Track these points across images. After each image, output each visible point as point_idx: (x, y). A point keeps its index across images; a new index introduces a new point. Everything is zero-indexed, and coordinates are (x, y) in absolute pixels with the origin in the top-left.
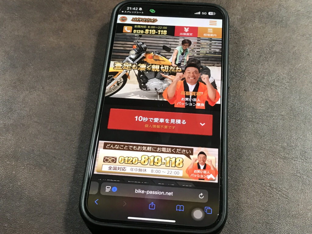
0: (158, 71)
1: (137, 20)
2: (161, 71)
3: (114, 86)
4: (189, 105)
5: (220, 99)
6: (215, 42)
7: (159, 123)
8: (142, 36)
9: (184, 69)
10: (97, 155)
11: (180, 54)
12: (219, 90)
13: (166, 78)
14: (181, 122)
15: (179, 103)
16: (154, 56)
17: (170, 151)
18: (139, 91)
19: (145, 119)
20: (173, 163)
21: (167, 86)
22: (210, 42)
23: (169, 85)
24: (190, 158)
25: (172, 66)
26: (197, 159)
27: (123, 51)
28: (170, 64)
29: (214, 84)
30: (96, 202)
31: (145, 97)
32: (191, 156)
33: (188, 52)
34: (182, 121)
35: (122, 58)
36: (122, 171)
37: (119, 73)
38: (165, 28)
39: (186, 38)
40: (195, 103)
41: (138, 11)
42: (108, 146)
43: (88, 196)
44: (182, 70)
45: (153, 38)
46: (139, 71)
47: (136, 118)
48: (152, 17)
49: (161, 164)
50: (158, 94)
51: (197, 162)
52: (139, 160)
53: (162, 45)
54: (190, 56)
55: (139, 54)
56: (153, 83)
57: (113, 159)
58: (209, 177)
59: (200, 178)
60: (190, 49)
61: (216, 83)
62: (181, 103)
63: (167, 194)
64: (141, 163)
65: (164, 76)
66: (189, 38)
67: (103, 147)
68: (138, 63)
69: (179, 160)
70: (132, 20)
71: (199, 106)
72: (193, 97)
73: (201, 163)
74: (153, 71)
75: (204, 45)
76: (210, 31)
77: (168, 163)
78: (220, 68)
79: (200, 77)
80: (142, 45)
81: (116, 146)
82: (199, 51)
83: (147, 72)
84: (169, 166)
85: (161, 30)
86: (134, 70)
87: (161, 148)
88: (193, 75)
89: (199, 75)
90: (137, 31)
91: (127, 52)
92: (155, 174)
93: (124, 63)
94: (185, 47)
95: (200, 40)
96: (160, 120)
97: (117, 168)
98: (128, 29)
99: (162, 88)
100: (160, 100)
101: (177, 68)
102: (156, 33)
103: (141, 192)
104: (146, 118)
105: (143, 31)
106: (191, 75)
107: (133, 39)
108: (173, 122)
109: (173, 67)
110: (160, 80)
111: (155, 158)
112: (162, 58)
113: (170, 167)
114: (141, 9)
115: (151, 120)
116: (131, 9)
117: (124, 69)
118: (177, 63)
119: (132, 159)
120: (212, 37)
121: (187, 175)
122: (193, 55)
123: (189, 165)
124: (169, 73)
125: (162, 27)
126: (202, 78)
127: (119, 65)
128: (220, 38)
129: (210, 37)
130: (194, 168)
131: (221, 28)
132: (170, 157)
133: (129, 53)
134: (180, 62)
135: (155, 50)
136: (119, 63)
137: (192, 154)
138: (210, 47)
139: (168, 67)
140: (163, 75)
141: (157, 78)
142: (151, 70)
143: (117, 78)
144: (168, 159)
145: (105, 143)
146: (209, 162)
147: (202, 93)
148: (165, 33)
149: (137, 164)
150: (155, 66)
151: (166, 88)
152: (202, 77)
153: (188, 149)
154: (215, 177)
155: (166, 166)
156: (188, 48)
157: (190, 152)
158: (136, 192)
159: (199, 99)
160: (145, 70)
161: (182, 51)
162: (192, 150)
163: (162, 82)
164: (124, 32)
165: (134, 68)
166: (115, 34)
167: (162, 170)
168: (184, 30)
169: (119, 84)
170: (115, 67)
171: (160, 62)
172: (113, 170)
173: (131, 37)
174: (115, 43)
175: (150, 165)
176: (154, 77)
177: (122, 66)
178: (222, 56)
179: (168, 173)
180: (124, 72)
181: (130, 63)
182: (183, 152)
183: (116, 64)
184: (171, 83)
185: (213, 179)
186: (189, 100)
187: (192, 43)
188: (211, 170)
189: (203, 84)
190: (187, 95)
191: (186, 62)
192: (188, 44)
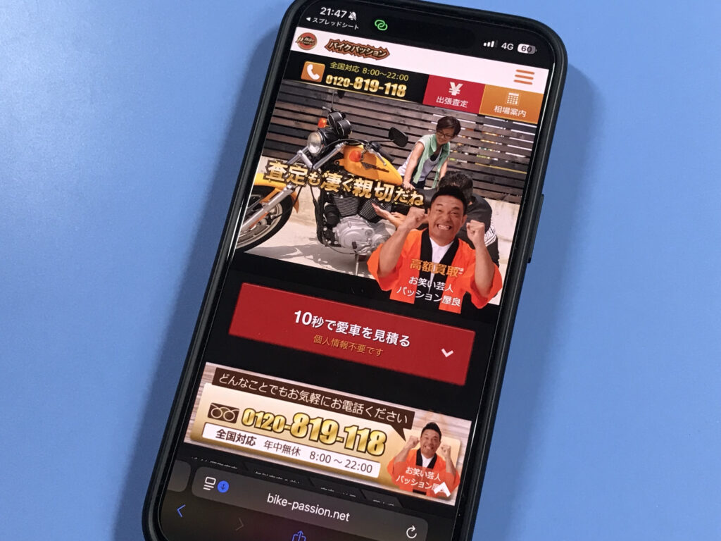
0: (368, 196)
1: (341, 46)
2: (375, 197)
3: (259, 225)
4: (424, 297)
6: (518, 133)
7: (347, 337)
8: (345, 95)
9: (429, 199)
10: (197, 397)
11: (426, 156)
12: (503, 269)
13: (382, 218)
14: (398, 340)
15: (402, 290)
16: (365, 155)
17: (360, 411)
18: (313, 246)
19: (317, 322)
20: (363, 443)
21: (383, 241)
22: (507, 133)
24: (404, 437)
25: (402, 186)
26: (419, 439)
27: (294, 130)
28: (399, 181)
29: (493, 250)
30: (180, 510)
31: (326, 262)
32: (405, 430)
33: (447, 152)
34: (400, 338)
35: (286, 152)
36: (245, 446)
37: (276, 190)
38: (404, 77)
39: (451, 113)
40: (441, 293)
41: (346, 19)
42: (224, 377)
43: (164, 495)
45: (369, 104)
46: (323, 191)
47: (296, 315)
48: (376, 44)
49: (336, 441)
50: (358, 259)
52: (287, 423)
53: (389, 126)
55: (329, 144)
56: (351, 229)
57: (230, 411)
58: (436, 490)
59: (415, 489)
60: (454, 145)
61: (499, 249)
62: (406, 291)
63: (337, 515)
64: (290, 430)
65: (379, 212)
67: (212, 379)
68: (324, 168)
69: (378, 437)
70: (328, 47)
71: (447, 303)
72: (439, 278)
73: (426, 451)
74: (356, 195)
75: (491, 138)
76: (514, 99)
77: (351, 440)
78: (518, 206)
79: (465, 224)
80: (339, 119)
81: (242, 380)
82: (475, 155)
84: (353, 449)
85: (393, 82)
86: (311, 186)
87: (343, 401)
88: (450, 217)
89: (463, 221)
90: (336, 78)
91: (303, 136)
92: (319, 463)
93: (292, 165)
94: (443, 137)
95: (482, 124)
96: (351, 328)
97: (237, 436)
98: (314, 71)
100: (359, 275)
101: (415, 195)
102: (379, 90)
103: (281, 501)
104: (319, 317)
105: (349, 80)
106: (445, 217)
107: (320, 100)
108: (380, 338)
109: (404, 190)
110: (369, 221)
111: (324, 424)
112: (383, 162)
113: (355, 452)
114: (353, 16)
115: (331, 326)
116: (331, 12)
117: (288, 181)
118: (416, 180)
119: (272, 417)
120: (514, 116)
121: (389, 477)
122: (459, 163)
123: (398, 453)
124: (393, 205)
125: (397, 76)
126: (468, 230)
127: (277, 170)
128: (534, 121)
129: (509, 115)
130: (407, 460)
131: (539, 95)
132: (358, 427)
133: (307, 139)
134: (423, 179)
135: (368, 139)
136: (279, 163)
137: (409, 427)
138: (505, 144)
139: (393, 187)
140: (377, 208)
141: (361, 216)
142: (351, 192)
143: (269, 204)
144: (352, 431)
145: (218, 369)
146: (445, 451)
147: (462, 270)
148: (401, 93)
149: (283, 431)
150: (363, 181)
151: (378, 244)
152: (469, 227)
153: (403, 413)
154: (451, 490)
155: (345, 448)
156: (449, 143)
157: (406, 421)
158: (268, 501)
159: (450, 286)
160: (337, 191)
161: (434, 150)
162: (411, 415)
163: (371, 229)
164: (303, 77)
165: (313, 181)
166: (284, 81)
167: (334, 456)
168: (448, 90)
169: (272, 220)
170: (269, 173)
171: (377, 173)
172: (227, 439)
173: (319, 94)
174: (277, 108)
175: (311, 438)
176: (354, 212)
177: (286, 174)
178: (528, 175)
179: (346, 466)
180: (288, 188)
181: (305, 166)
182: (389, 418)
183: (272, 166)
184: (391, 235)
185: (445, 494)
186: (426, 285)
187: (462, 128)
188: (445, 472)
189: (468, 245)
190: (426, 271)
191: (438, 181)
192: (450, 132)
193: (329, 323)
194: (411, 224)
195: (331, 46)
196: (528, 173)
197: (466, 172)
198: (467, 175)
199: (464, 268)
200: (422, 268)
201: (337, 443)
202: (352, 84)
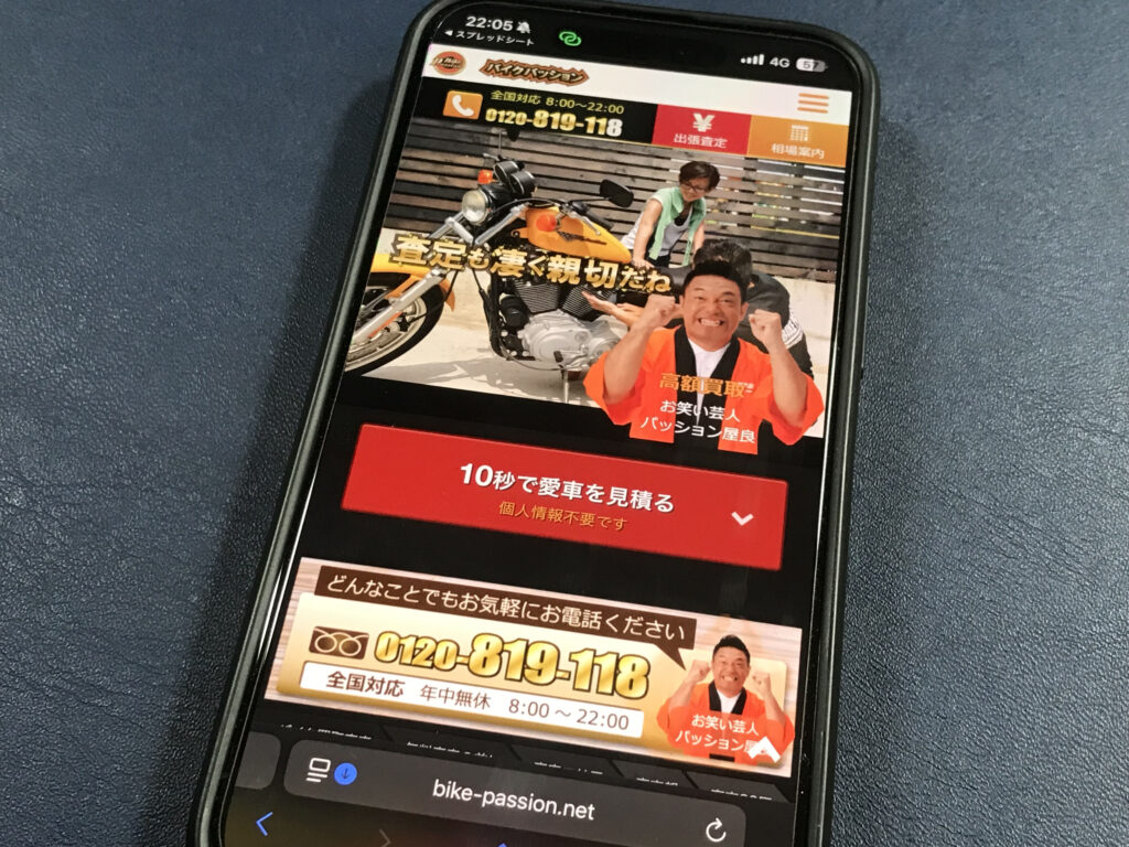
0: (575, 282)
1: (506, 69)
2: (586, 282)
3: (386, 332)
4: (690, 431)
5: (821, 418)
6: (816, 182)
7: (560, 502)
8: (520, 135)
9: (679, 281)
10: (288, 617)
11: (667, 219)
12: (821, 380)
13: (602, 313)
14: (652, 502)
15: (650, 421)
16: (563, 222)
17: (595, 624)
18: (487, 361)
19: (504, 480)
20: (607, 678)
21: (608, 349)
22: (798, 181)
23: (615, 342)
24: (679, 660)
25: (631, 265)
26: (710, 665)
27: (438, 188)
29: (800, 355)
30: (262, 823)
31: (511, 385)
32: (683, 652)
33: (701, 212)
34: (655, 499)
36: (384, 697)
37: (413, 278)
38: (616, 109)
39: (699, 155)
40: (718, 424)
41: (515, 33)
42: (336, 581)
43: (230, 796)
44: (671, 284)
45: (562, 147)
46: (495, 278)
47: (464, 472)
48: (566, 64)
49: (555, 678)
50: (566, 377)
51: (709, 679)
52: (461, 653)
53: (600, 178)
54: (709, 229)
55: (499, 207)
56: (549, 332)
57: (350, 638)
58: (754, 750)
60: (711, 202)
61: (810, 351)
62: (657, 423)
63: (569, 810)
64: (468, 665)
65: (596, 304)
66: (711, 159)
67: (315, 586)
68: (494, 243)
69: (634, 667)
70: (485, 70)
71: (731, 438)
72: (711, 400)
73: (725, 685)
74: (554, 280)
75: (772, 189)
76: (800, 133)
77: (584, 674)
78: (832, 286)
79: (747, 318)
80: (514, 171)
81: (371, 584)
82: (750, 214)
83: (529, 284)
84: (589, 690)
85: (599, 116)
86: (474, 270)
87: (562, 608)
88: (718, 308)
89: (742, 313)
90: (502, 113)
91: (453, 197)
92: (526, 718)
93: (438, 240)
94: (691, 191)
95: (754, 170)
96: (566, 487)
97: (366, 681)
98: (463, 105)
99: (586, 356)
100: (571, 402)
101: (654, 277)
102: (576, 128)
103: (460, 793)
104: (506, 472)
105: (525, 116)
106: (710, 307)
107: (479, 144)
108: (620, 500)
109: (636, 270)
110: (579, 318)
111: (530, 649)
112: (595, 230)
113: (592, 695)
114: (524, 27)
115: (529, 485)
117: (432, 263)
118: (654, 254)
119: (431, 644)
120: (807, 158)
121: (662, 735)
122: (724, 228)
123: (673, 694)
124: (620, 292)
125: (604, 107)
126: (752, 325)
127: (413, 247)
128: (840, 164)
129: (796, 157)
130: (692, 704)
131: (843, 127)
132: (595, 651)
133: (460, 200)
134: (666, 253)
135: (566, 197)
136: (415, 238)
137: (689, 644)
138: (796, 198)
139: (615, 267)
140: (592, 299)
141: (565, 311)
142: (544, 277)
143: (403, 299)
144: (585, 660)
145: (324, 569)
146: (760, 683)
147: (751, 386)
148: (614, 131)
149: (454, 668)
150: (564, 260)
151: (600, 353)
152: (754, 321)
153: (675, 622)
154: (780, 750)
155: (574, 689)
156: (703, 199)
157: (682, 637)
158: (435, 793)
159: (733, 411)
160: (519, 275)
161: (680, 209)
162: (690, 626)
163: (585, 330)
164: (447, 112)
165: (476, 262)
166: (412, 120)
167: (554, 704)
168: (692, 124)
169: (409, 324)
170: (398, 252)
171: (586, 247)
172: (348, 688)
173: (475, 135)
174: (405, 158)
175: (508, 677)
176: (554, 307)
177: (428, 253)
178: (841, 241)
179: (579, 721)
180: (433, 275)
181: (461, 240)
182: (650, 632)
183: (402, 242)
184: (621, 337)
185: (770, 758)
186: (692, 413)
187: (721, 177)
188: (765, 718)
189: (756, 348)
190: (688, 390)
191: (691, 254)
192: (703, 183)
193: (524, 480)
194: (653, 320)
195: (488, 69)
196: (842, 235)
197: (738, 239)
198: (741, 245)
199: (754, 383)
200: (680, 387)
201: (557, 681)
202: (529, 121)
